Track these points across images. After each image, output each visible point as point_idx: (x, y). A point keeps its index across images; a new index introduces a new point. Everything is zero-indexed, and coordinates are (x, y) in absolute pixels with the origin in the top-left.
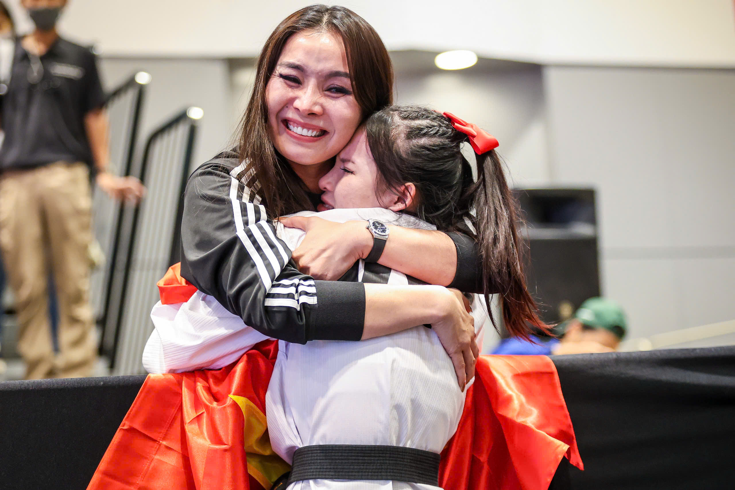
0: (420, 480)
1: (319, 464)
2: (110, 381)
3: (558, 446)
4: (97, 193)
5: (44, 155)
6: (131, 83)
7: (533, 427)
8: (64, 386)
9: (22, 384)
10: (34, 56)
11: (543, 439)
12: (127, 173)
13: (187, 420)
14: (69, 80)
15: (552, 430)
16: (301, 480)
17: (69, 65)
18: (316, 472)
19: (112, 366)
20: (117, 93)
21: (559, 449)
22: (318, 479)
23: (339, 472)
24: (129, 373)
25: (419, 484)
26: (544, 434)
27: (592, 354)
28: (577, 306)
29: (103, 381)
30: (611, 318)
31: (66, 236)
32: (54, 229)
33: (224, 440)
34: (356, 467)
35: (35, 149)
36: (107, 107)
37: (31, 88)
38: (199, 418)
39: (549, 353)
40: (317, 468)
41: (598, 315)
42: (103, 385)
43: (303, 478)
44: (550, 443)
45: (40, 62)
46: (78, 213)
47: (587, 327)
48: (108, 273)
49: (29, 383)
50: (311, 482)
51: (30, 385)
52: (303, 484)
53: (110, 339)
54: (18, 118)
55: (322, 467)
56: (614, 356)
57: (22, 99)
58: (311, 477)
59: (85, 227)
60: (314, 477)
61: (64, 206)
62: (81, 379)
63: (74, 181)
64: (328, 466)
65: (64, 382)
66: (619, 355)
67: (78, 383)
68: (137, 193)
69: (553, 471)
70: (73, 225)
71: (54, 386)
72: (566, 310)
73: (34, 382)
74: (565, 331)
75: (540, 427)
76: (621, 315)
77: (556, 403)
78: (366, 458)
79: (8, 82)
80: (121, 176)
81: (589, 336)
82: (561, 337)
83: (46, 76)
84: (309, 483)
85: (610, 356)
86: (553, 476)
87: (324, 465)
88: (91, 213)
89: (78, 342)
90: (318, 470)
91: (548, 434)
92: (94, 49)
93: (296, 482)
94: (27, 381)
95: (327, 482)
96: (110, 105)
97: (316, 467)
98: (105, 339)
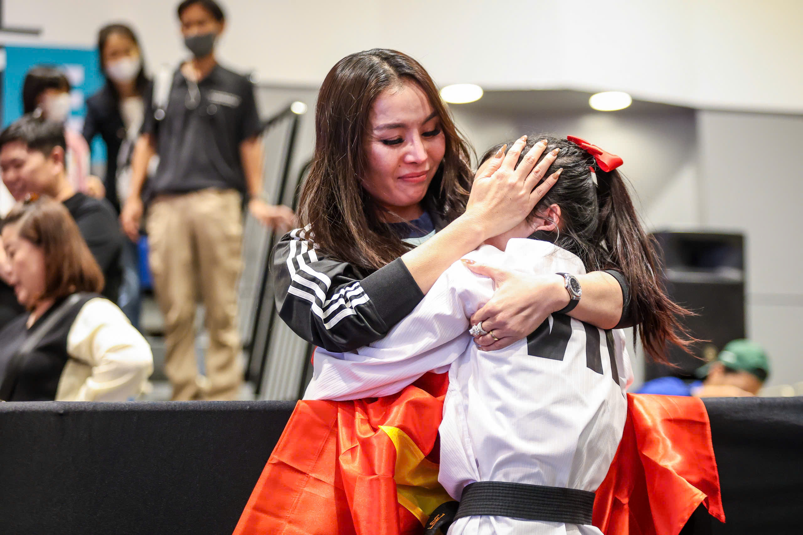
0: (586, 521)
1: (501, 501)
2: (256, 406)
3: (696, 495)
4: (249, 219)
5: (197, 180)
6: (287, 112)
7: (674, 471)
8: (211, 408)
9: (169, 405)
10: (191, 82)
11: (681, 485)
12: (280, 201)
13: (343, 450)
14: (224, 108)
15: (694, 478)
16: (479, 515)
17: (226, 93)
18: (498, 508)
19: (258, 391)
20: (273, 121)
21: (696, 497)
22: (499, 516)
23: (520, 511)
24: (274, 399)
25: (585, 525)
26: (684, 481)
27: (736, 398)
28: (721, 347)
29: (249, 405)
30: (753, 360)
31: (215, 261)
32: (204, 253)
33: (376, 472)
34: (536, 507)
35: (188, 173)
36: (262, 136)
37: (188, 113)
38: (353, 450)
39: (689, 395)
40: (499, 505)
41: (740, 357)
42: (249, 408)
43: (482, 513)
44: (689, 490)
45: (197, 89)
46: (228, 239)
47: (729, 370)
48: (257, 301)
49: (176, 405)
50: (492, 518)
51: (177, 407)
52: (482, 520)
53: (256, 366)
54: (173, 143)
55: (504, 504)
56: (758, 401)
57: (177, 124)
58: (492, 513)
59: (235, 254)
60: (495, 513)
61: (214, 232)
62: (227, 402)
63: (225, 208)
64: (510, 504)
65: (210, 404)
66: (763, 400)
67: (224, 406)
68: (289, 223)
69: (687, 518)
70: (222, 251)
71: (200, 408)
72: (710, 353)
73: (181, 404)
74: (708, 374)
75: (680, 473)
76: (763, 357)
77: (705, 453)
78: (546, 499)
79: (166, 108)
80: (273, 204)
81: (731, 379)
82: (703, 380)
83: (203, 102)
84: (489, 519)
85: (754, 401)
86: (686, 522)
87: (506, 503)
88: (241, 239)
89: (224, 367)
90: (500, 507)
91: (687, 481)
92: (251, 77)
93: (471, 516)
94: (173, 402)
95: (508, 519)
96: (265, 133)
97: (497, 504)
98: (251, 365)
